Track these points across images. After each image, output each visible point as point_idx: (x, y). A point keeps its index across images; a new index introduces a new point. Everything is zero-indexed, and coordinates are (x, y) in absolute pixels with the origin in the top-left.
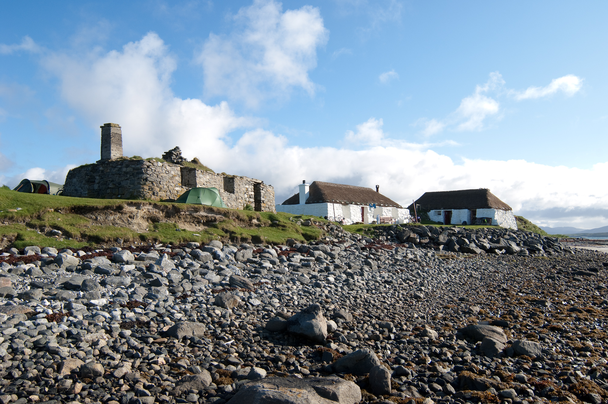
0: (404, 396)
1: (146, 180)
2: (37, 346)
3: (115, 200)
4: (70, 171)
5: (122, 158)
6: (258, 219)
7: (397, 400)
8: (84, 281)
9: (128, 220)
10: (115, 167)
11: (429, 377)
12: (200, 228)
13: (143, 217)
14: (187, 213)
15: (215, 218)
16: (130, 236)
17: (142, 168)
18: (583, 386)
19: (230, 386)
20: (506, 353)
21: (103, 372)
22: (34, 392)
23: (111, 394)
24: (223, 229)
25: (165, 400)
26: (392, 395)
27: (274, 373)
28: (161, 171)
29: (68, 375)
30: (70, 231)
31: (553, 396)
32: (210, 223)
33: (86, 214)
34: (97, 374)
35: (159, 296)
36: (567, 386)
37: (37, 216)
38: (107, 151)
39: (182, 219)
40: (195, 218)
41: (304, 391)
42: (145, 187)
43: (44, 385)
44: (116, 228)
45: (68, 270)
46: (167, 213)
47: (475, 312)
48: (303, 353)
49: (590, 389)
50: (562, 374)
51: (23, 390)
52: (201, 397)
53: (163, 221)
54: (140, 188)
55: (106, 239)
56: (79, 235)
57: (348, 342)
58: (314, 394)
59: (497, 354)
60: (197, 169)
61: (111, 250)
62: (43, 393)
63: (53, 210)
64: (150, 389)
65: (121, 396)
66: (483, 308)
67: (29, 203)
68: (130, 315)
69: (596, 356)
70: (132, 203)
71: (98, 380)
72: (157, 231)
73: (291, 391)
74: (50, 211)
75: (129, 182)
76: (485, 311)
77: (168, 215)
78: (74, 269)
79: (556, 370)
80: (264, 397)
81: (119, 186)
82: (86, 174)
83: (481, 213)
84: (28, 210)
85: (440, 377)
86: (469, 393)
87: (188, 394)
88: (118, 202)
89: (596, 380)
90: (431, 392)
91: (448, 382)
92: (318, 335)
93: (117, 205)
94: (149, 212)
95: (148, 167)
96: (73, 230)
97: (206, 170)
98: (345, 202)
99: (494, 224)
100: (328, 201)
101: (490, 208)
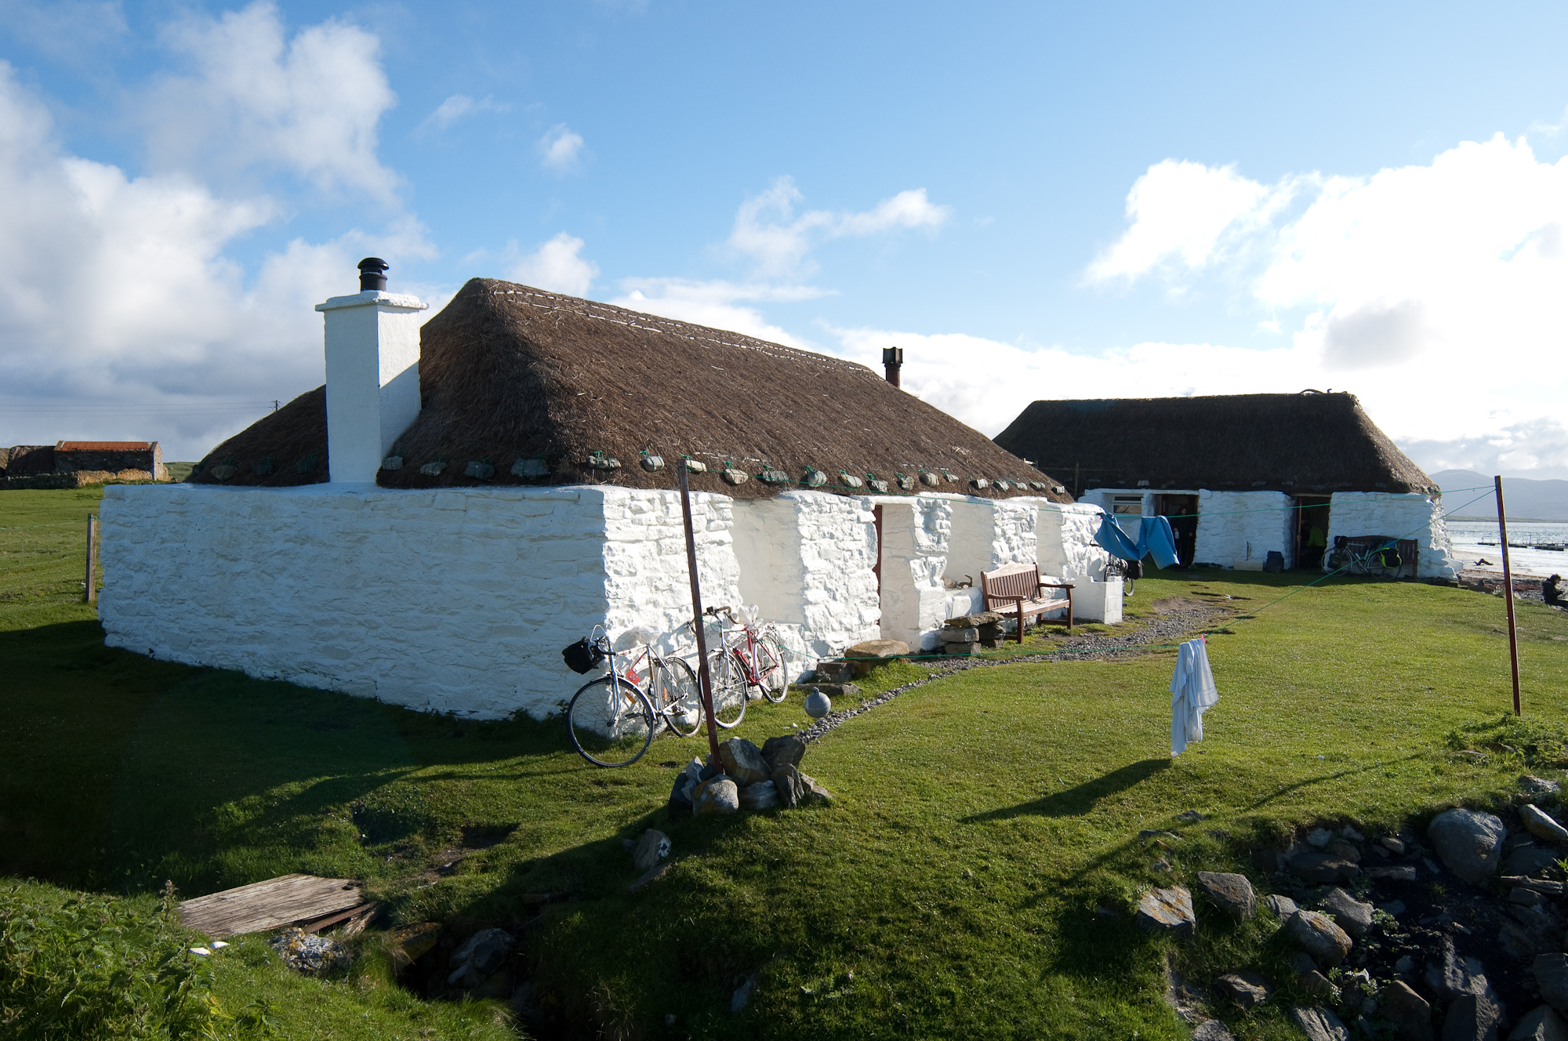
83: (1353, 513)
98: (750, 470)
99: (1428, 574)
100: (609, 469)
101: (1402, 488)
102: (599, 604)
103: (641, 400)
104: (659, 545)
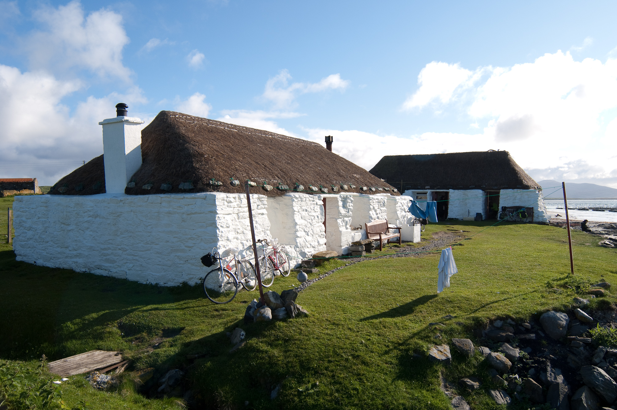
83: (509, 197)
98: (274, 185)
99: (537, 220)
100: (218, 186)
101: (527, 187)
102: (215, 239)
103: (230, 158)
104: (238, 215)
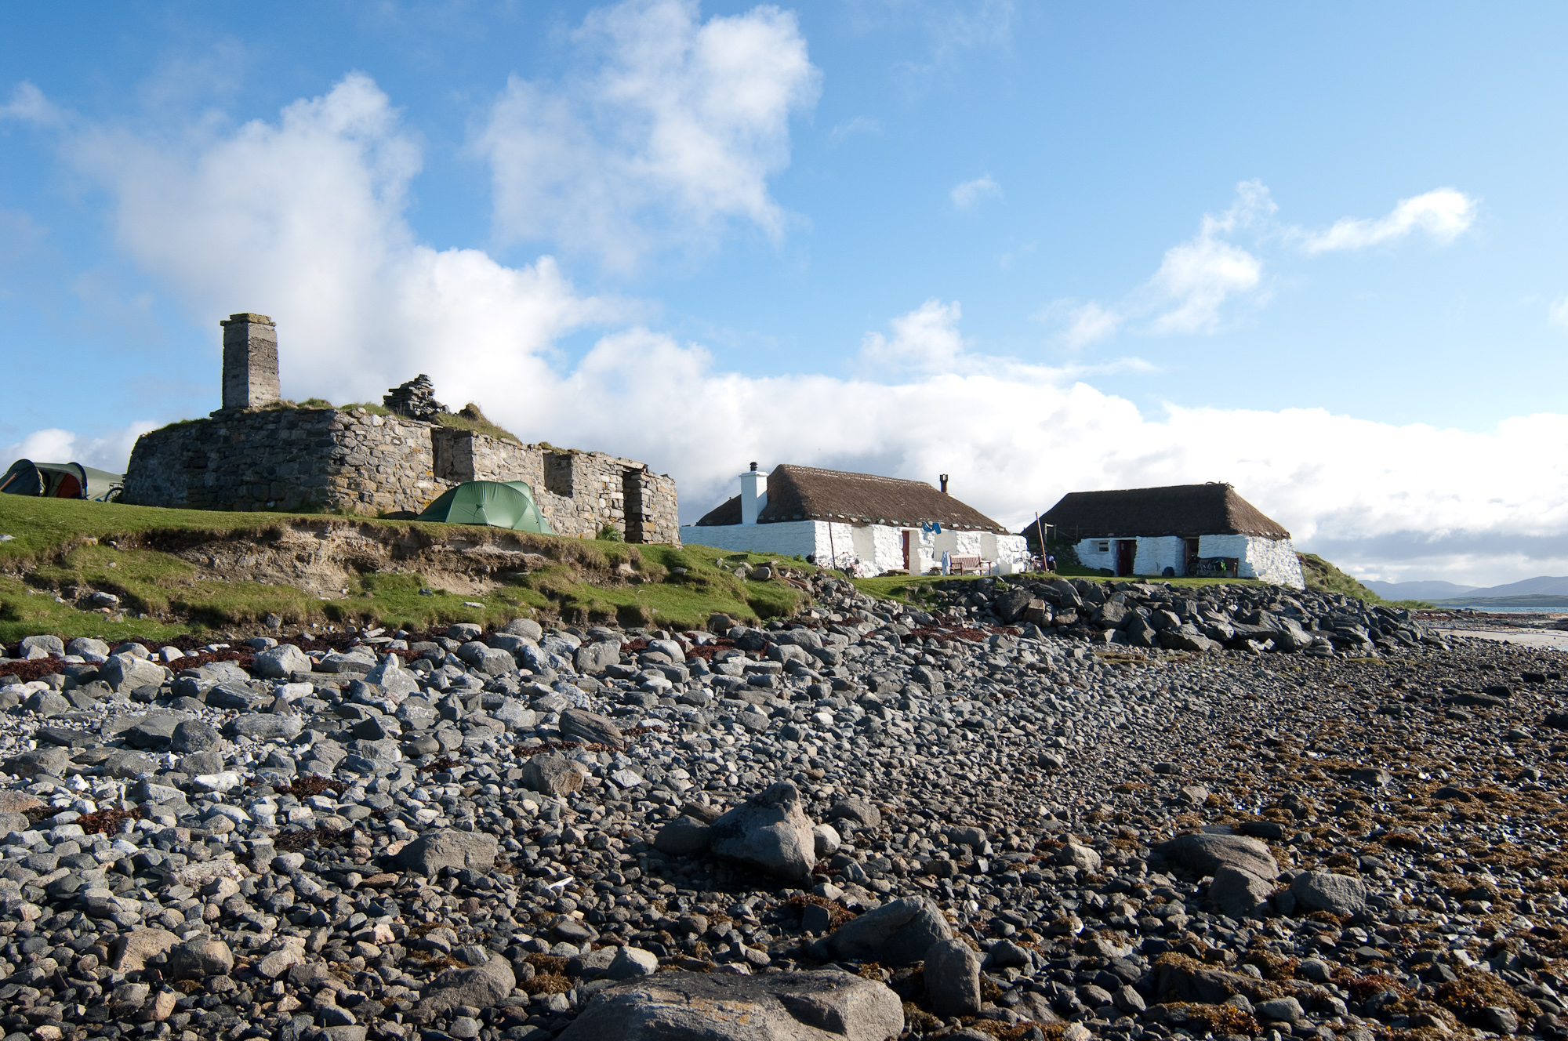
0: (1014, 1020)
1: (342, 461)
2: (54, 897)
3: (259, 514)
4: (141, 438)
5: (277, 404)
6: (635, 564)
7: (996, 1030)
8: (180, 728)
9: (295, 567)
10: (261, 428)
11: (1077, 969)
12: (482, 587)
13: (333, 559)
14: (448, 548)
15: (522, 560)
16: (299, 608)
17: (330, 431)
18: (1471, 988)
19: (562, 997)
20: (1275, 906)
21: (230, 963)
22: (47, 1017)
23: (253, 1021)
24: (543, 590)
25: (394, 1035)
26: (983, 1015)
27: (676, 961)
28: (380, 438)
29: (138, 972)
30: (141, 596)
31: (1395, 1016)
32: (508, 574)
33: (184, 551)
34: (214, 968)
35: (377, 764)
36: (1430, 989)
37: (53, 555)
38: (238, 385)
39: (437, 563)
40: (471, 560)
41: (755, 1007)
42: (339, 480)
43: (74, 997)
44: (262, 586)
45: (135, 697)
46: (396, 547)
47: (1195, 801)
48: (753, 909)
49: (1490, 994)
50: (1419, 958)
51: (19, 1011)
52: (487, 1025)
53: (387, 569)
54: (325, 482)
55: (238, 617)
56: (165, 606)
57: (869, 880)
58: (782, 1015)
59: (1252, 908)
60: (475, 434)
61: (250, 645)
62: (71, 1021)
63: (95, 540)
64: (354, 1005)
65: (279, 1027)
66: (1217, 791)
67: (32, 524)
68: (302, 813)
69: (1504, 911)
70: (304, 521)
71: (217, 983)
72: (370, 594)
73: (721, 1009)
74: (89, 543)
75: (296, 466)
76: (1221, 798)
77: (399, 554)
78: (153, 695)
79: (1403, 948)
80: (652, 1024)
81: (270, 477)
82: (184, 447)
83: (1210, 546)
84: (30, 542)
85: (1106, 968)
86: (1182, 1008)
87: (454, 1019)
88: (267, 518)
89: (1504, 972)
90: (1083, 1008)
91: (1127, 981)
92: (791, 864)
93: (266, 527)
94: (349, 544)
95: (347, 427)
96: (148, 592)
97: (499, 436)
98: (859, 518)
100: (817, 517)
101: (1234, 532)
